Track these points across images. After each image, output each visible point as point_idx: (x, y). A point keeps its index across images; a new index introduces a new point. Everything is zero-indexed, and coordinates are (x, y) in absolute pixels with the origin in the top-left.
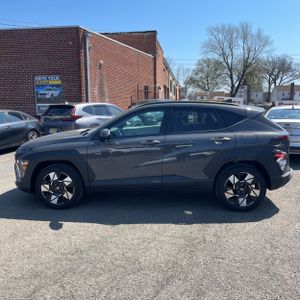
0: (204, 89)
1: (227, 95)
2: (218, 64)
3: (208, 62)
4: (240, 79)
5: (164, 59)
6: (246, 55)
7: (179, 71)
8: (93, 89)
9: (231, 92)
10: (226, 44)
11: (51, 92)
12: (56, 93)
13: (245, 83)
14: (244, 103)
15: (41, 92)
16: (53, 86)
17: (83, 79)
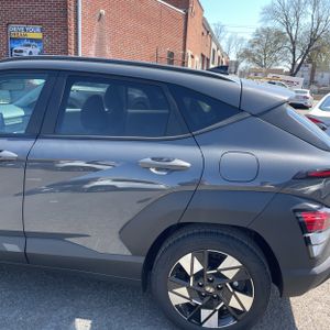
0: (260, 64)
1: (286, 73)
2: (279, 34)
3: (267, 32)
4: (304, 55)
5: (204, 19)
6: (315, 26)
7: (230, 40)
9: (292, 71)
10: (291, 9)
11: (30, 49)
12: (36, 51)
13: (310, 61)
14: (305, 84)
15: (17, 48)
16: (32, 40)
17: (72, 33)
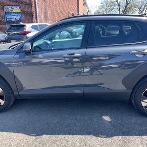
3: (106, 2)
8: (40, 15)
11: (15, 17)
12: (18, 18)
15: (9, 17)
16: (16, 13)
17: (34, 8)
